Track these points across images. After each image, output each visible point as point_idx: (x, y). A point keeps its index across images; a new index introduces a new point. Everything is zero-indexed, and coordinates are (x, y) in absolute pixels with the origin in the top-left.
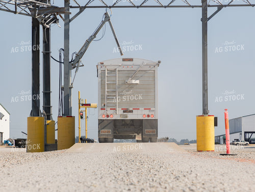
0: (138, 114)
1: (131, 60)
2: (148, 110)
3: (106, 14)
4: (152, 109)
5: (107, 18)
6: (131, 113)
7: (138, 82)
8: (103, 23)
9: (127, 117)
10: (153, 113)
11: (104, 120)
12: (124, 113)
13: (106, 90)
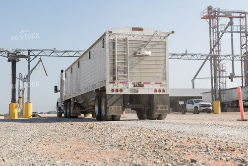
0: (149, 89)
1: (141, 29)
2: (159, 85)
3: (40, 58)
4: (163, 83)
5: (41, 60)
6: (142, 88)
7: (149, 53)
8: (39, 62)
9: (137, 91)
10: (164, 88)
11: (113, 95)
12: (135, 88)
13: (117, 61)
